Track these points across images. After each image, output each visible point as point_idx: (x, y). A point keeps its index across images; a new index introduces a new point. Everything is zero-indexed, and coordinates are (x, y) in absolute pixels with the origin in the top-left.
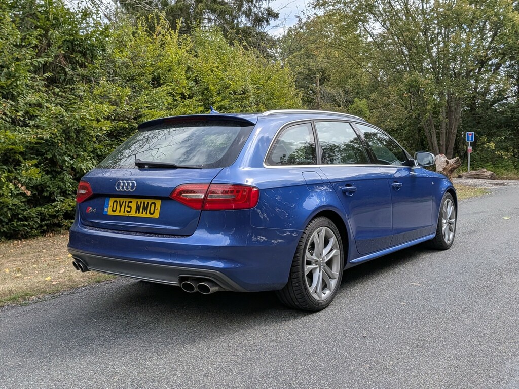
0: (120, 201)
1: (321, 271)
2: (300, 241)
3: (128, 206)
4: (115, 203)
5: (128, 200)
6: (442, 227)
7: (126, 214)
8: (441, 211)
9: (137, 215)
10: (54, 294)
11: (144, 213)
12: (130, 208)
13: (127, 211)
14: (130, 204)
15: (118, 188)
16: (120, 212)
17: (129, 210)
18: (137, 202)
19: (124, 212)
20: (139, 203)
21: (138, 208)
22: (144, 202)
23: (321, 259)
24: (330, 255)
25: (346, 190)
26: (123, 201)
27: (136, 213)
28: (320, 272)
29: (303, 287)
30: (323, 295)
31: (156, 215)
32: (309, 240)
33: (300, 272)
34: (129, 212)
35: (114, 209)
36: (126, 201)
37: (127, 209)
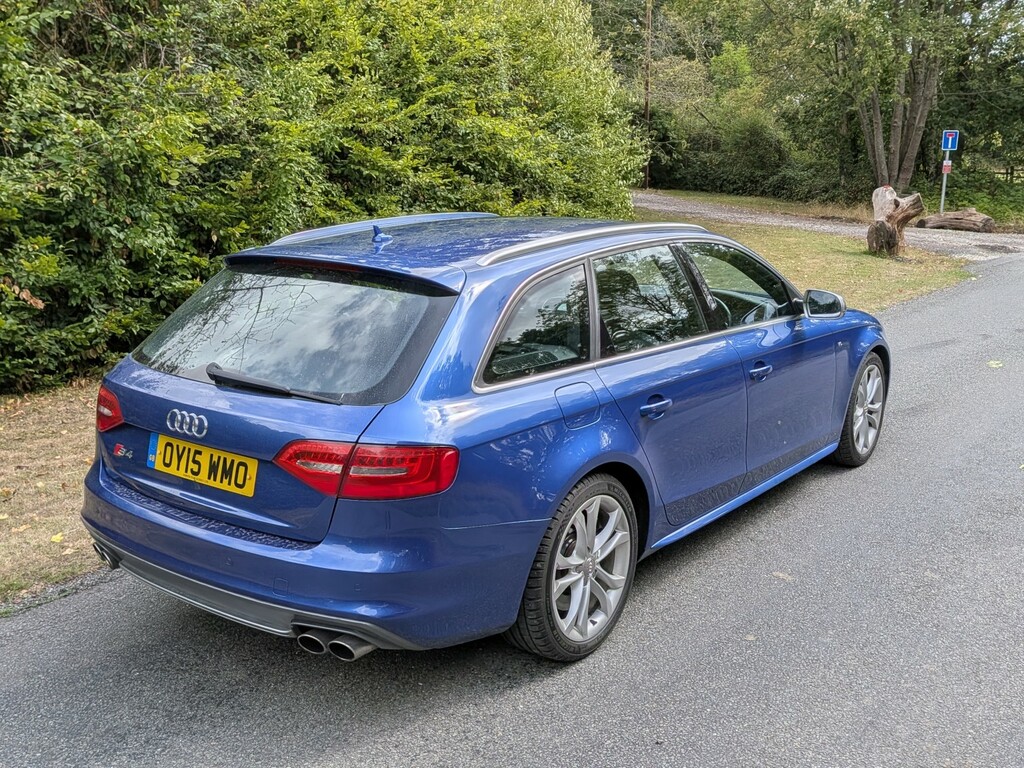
0: (178, 446)
1: (589, 583)
2: (545, 537)
3: (195, 462)
4: (169, 448)
5: (194, 448)
6: (852, 424)
7: (190, 477)
8: (854, 394)
9: (211, 483)
10: (66, 581)
11: (226, 481)
12: (197, 466)
13: (192, 470)
14: (198, 458)
15: (173, 426)
16: (178, 469)
17: (196, 470)
18: (212, 456)
19: (186, 471)
20: (215, 459)
21: (213, 469)
22: (225, 459)
23: (590, 559)
24: (610, 545)
25: (650, 411)
26: (184, 448)
27: (209, 478)
28: (585, 584)
29: (548, 627)
30: (590, 627)
31: (249, 491)
32: (563, 532)
33: (543, 600)
34: (196, 474)
35: (167, 461)
36: (189, 450)
37: (192, 465)
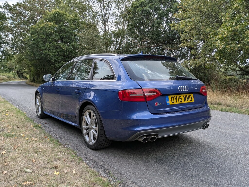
0: (175, 97)
4: (172, 98)
5: (179, 96)
7: (180, 103)
13: (180, 101)
14: (181, 98)
16: (177, 102)
17: (181, 100)
18: (184, 96)
19: (179, 102)
20: (185, 96)
21: (185, 99)
22: (187, 96)
26: (177, 97)
27: (185, 101)
35: (173, 101)
37: (180, 100)
